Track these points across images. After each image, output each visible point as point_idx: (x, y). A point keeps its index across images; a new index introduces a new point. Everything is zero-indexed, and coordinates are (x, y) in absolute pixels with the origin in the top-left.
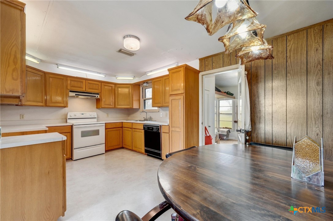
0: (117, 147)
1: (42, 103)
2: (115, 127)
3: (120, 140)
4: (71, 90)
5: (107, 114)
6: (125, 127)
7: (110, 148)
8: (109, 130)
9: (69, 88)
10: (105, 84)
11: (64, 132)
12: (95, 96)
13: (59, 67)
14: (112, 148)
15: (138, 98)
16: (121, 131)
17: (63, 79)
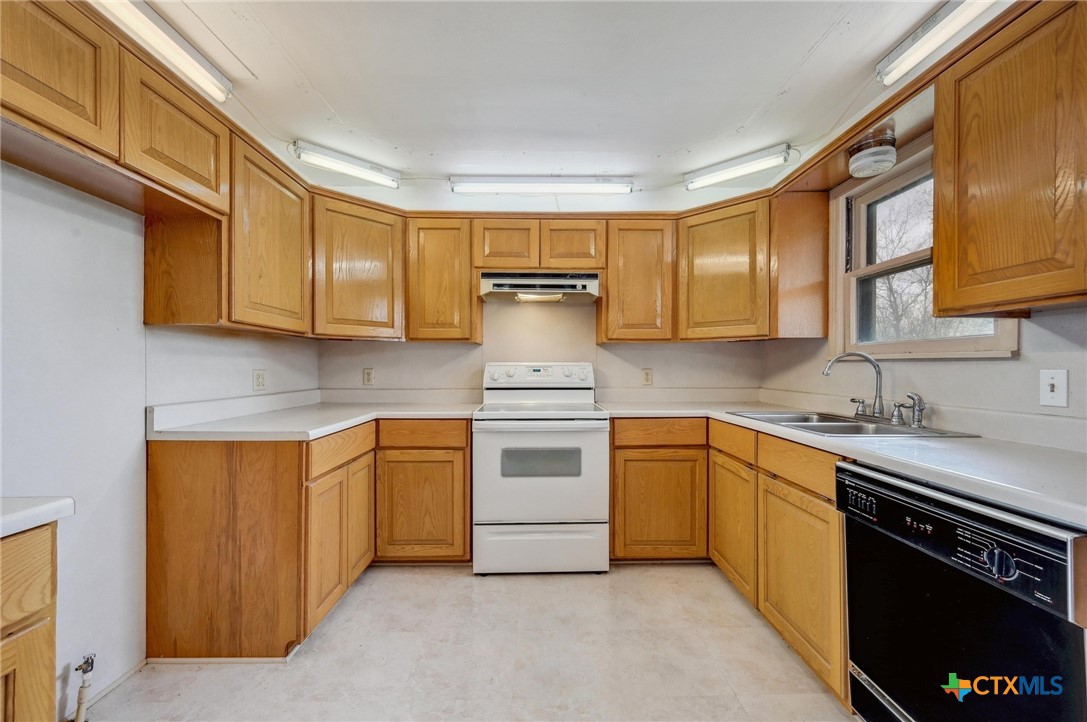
0: (676, 552)
1: (393, 327)
2: (661, 443)
3: (693, 515)
4: (486, 271)
5: (647, 372)
6: (720, 451)
7: (637, 551)
8: (630, 454)
9: (478, 262)
10: (624, 224)
11: (443, 445)
12: (574, 287)
13: (455, 188)
14: (649, 551)
15: (814, 276)
16: (700, 470)
17: (459, 229)
